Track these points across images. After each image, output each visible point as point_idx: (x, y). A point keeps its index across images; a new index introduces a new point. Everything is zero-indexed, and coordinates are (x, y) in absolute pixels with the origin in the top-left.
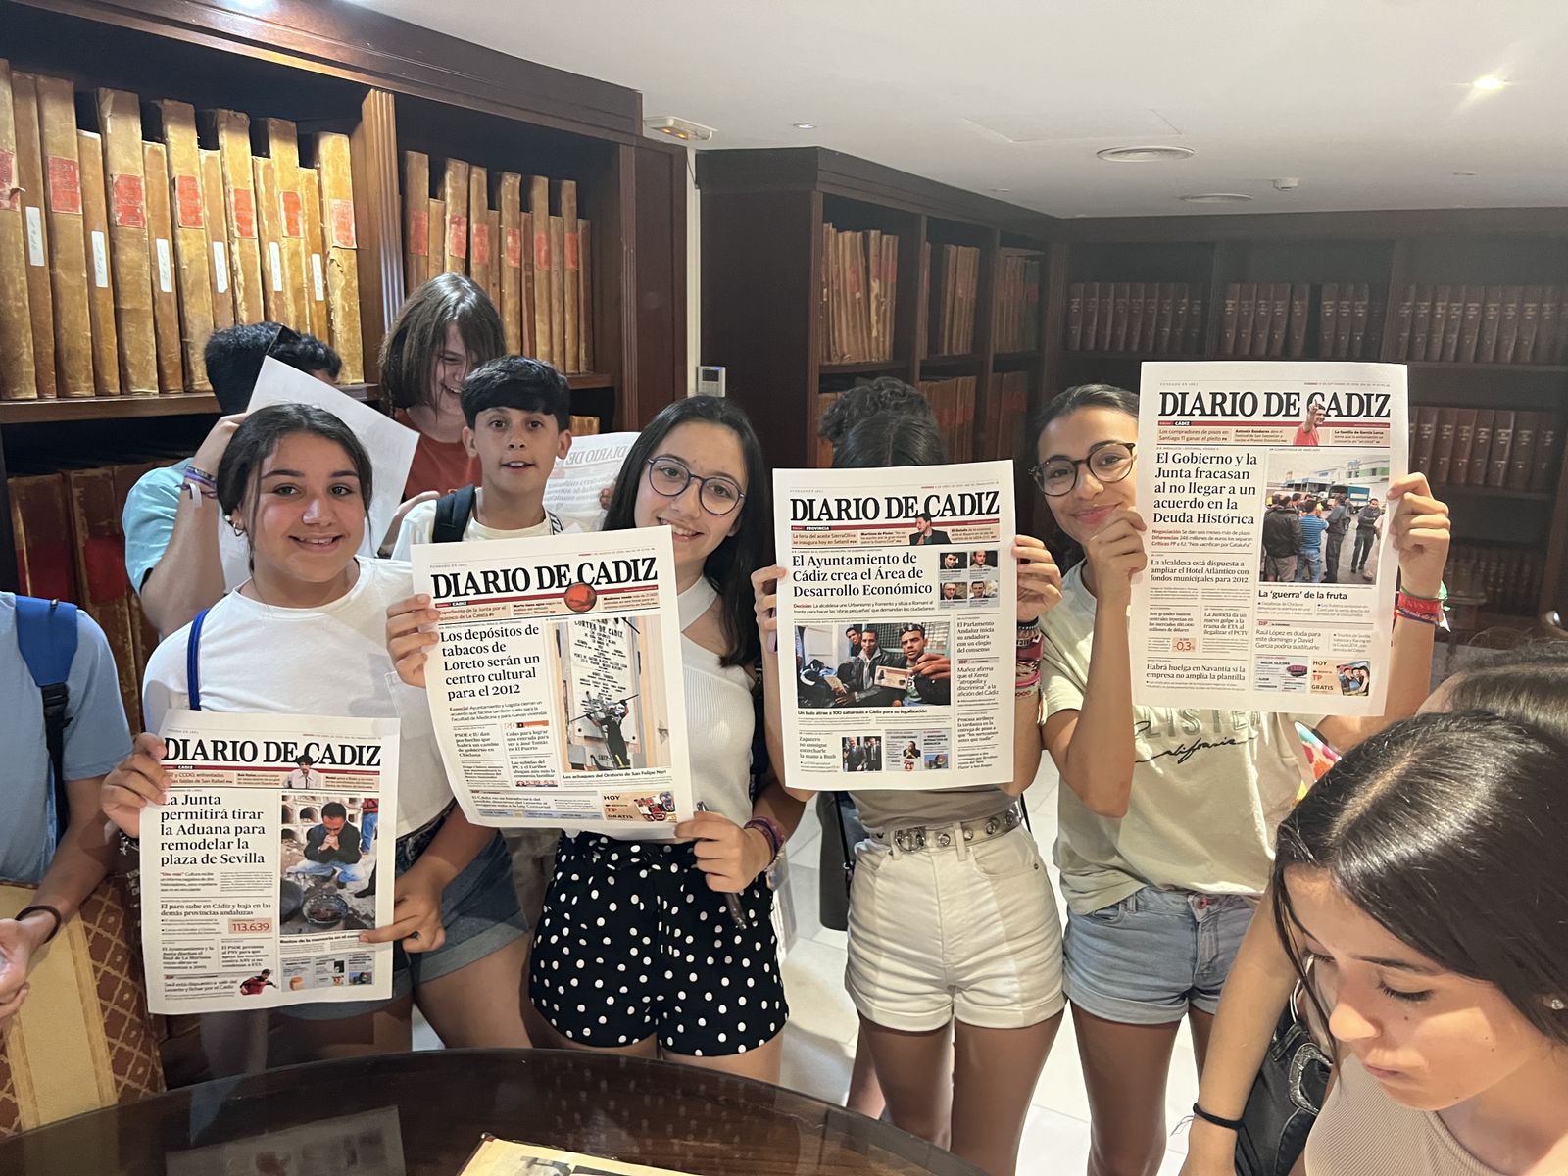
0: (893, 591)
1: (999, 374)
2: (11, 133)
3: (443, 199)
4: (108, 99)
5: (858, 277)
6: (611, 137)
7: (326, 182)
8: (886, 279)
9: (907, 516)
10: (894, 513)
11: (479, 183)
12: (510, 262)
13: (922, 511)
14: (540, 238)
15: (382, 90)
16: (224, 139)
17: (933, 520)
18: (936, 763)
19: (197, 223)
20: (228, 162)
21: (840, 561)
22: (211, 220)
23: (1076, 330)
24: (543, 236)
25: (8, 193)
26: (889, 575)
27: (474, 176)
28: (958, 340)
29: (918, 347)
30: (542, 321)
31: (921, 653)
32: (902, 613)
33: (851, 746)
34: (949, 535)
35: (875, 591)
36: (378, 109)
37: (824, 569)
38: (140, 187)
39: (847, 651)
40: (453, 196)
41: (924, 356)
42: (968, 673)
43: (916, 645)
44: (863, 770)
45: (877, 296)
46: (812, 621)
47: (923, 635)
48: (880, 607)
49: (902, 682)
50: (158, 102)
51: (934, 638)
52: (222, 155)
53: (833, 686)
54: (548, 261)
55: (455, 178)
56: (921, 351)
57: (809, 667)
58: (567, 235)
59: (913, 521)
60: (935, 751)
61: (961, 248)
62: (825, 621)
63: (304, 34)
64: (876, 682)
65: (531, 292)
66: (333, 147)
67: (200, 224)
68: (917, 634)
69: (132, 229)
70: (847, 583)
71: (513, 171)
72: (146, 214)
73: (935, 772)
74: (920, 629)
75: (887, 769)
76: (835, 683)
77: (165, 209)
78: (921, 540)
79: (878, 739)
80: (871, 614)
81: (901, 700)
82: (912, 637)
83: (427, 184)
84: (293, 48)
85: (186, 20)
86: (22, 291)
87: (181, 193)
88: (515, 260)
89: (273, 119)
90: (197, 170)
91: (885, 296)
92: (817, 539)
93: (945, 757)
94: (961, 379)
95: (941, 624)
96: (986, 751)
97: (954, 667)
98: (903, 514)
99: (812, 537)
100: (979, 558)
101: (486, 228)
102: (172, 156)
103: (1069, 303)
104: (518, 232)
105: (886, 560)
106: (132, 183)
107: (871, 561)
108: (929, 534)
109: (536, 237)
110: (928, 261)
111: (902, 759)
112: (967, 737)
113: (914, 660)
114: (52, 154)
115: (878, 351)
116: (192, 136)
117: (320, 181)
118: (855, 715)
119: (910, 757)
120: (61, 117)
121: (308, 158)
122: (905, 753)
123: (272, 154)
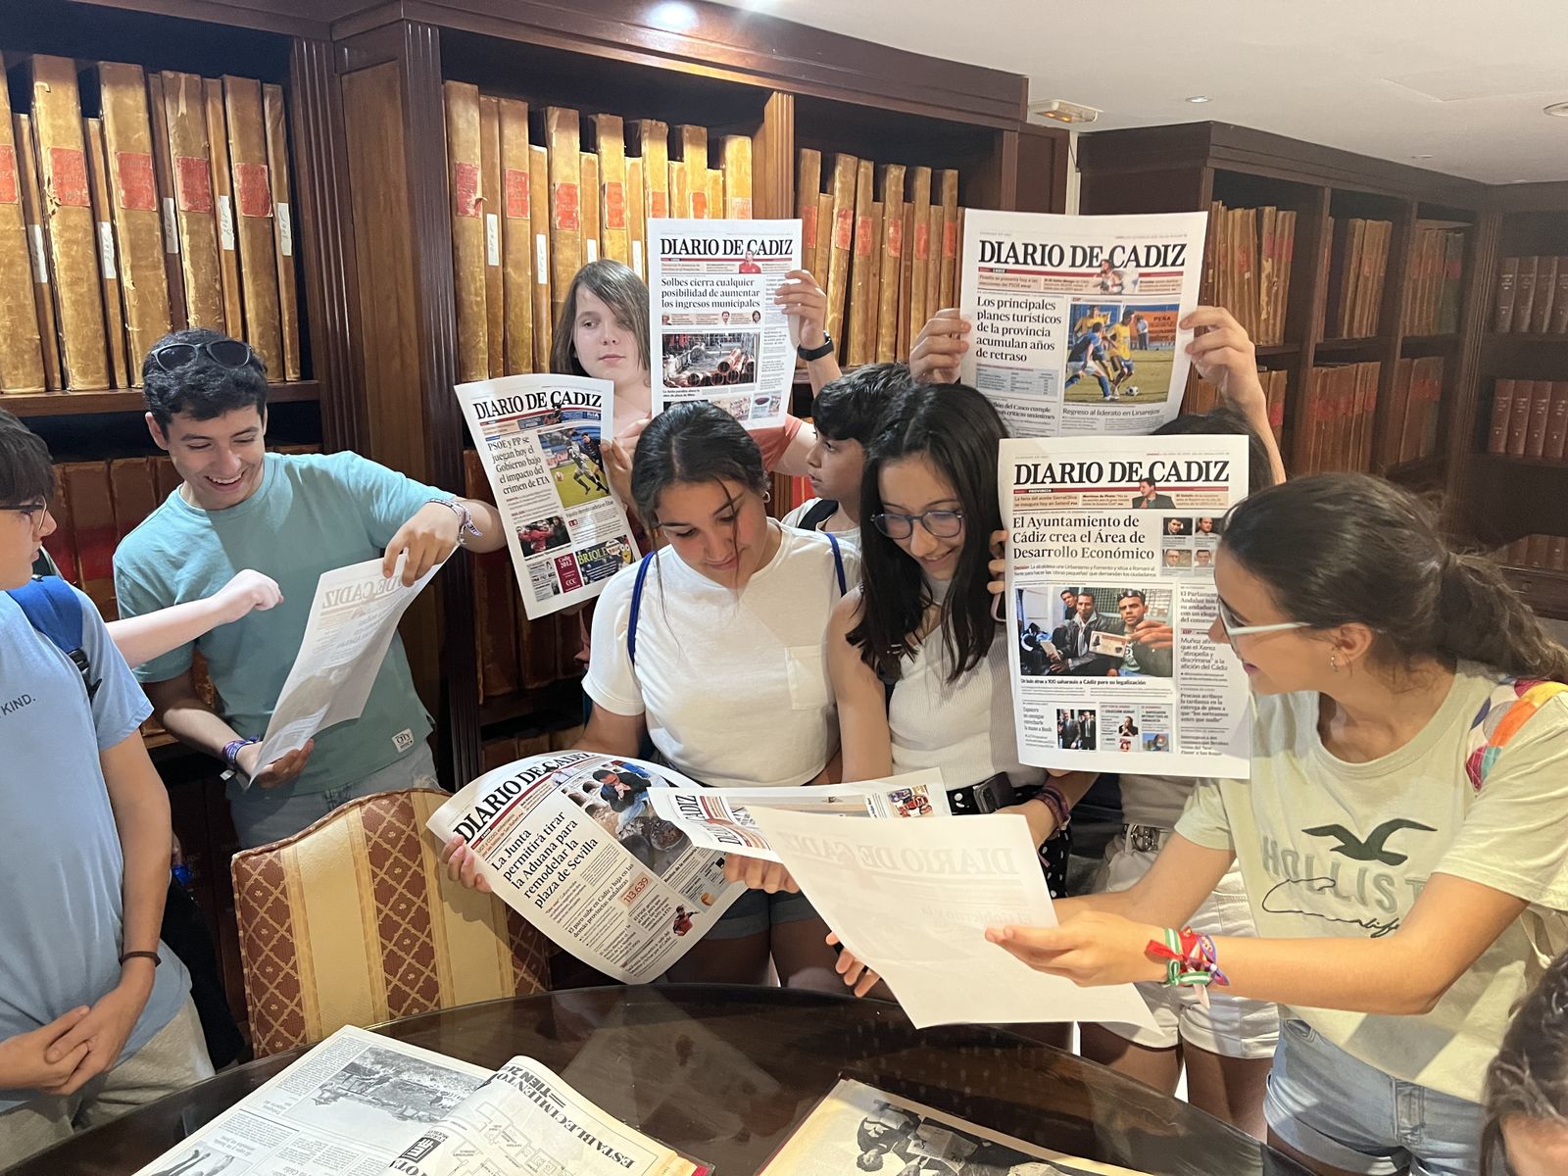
0: (1112, 554)
1: (1408, 360)
2: (478, 151)
3: (832, 193)
4: (554, 115)
5: (1248, 257)
6: (996, 124)
7: (730, 182)
8: (1280, 256)
9: (1130, 480)
10: (1118, 476)
11: (866, 175)
12: (890, 252)
13: (1146, 475)
14: (921, 228)
15: (784, 92)
16: (646, 147)
17: (1157, 485)
18: (1155, 743)
19: (621, 224)
20: (648, 168)
21: (1059, 522)
22: (632, 220)
23: (1506, 311)
24: (924, 225)
25: (474, 202)
26: (1110, 539)
27: (862, 170)
28: (1361, 321)
29: (1314, 332)
30: (918, 309)
31: (1140, 620)
32: (1122, 578)
33: (1065, 719)
34: (1173, 500)
35: (1094, 554)
36: (779, 111)
37: (1043, 530)
38: (576, 194)
39: (1062, 614)
40: (842, 190)
41: (1320, 340)
42: (1193, 644)
43: (1135, 611)
44: (1077, 748)
45: (1268, 276)
46: (1030, 583)
47: (1143, 602)
48: (1098, 571)
49: (1119, 650)
50: (593, 117)
51: (1154, 605)
52: (644, 161)
53: (1048, 652)
54: (927, 249)
55: (844, 174)
56: (1317, 333)
57: (1028, 632)
58: (947, 224)
59: (1137, 485)
60: (1155, 729)
61: (1369, 221)
62: (1041, 582)
63: (719, 46)
64: (1091, 648)
65: (908, 282)
66: (738, 149)
67: (623, 225)
68: (1137, 600)
69: (568, 231)
70: (1066, 544)
71: (898, 163)
72: (580, 218)
73: (1153, 754)
74: (1140, 596)
75: (1102, 749)
76: (1050, 649)
77: (594, 212)
78: (1144, 504)
79: (1093, 712)
80: (1087, 578)
81: (1117, 669)
82: (1131, 603)
83: (818, 180)
84: (708, 59)
85: (621, 41)
86: (481, 288)
87: (609, 197)
88: (895, 249)
89: (687, 127)
90: (622, 176)
91: (1278, 276)
92: (1038, 501)
93: (1165, 738)
94: (1361, 364)
95: (1161, 591)
96: (1214, 735)
97: (1177, 636)
98: (1127, 478)
99: (1034, 499)
100: (1205, 525)
101: (870, 220)
102: (603, 165)
103: (1499, 280)
104: (900, 222)
105: (1107, 522)
106: (570, 189)
107: (1091, 523)
108: (1152, 498)
109: (916, 226)
110: (1330, 238)
111: (1118, 736)
112: (1191, 716)
113: (1133, 626)
114: (509, 167)
115: (1267, 334)
116: (620, 145)
117: (724, 182)
118: (1069, 685)
119: (1126, 735)
120: (517, 132)
121: (715, 160)
122: (1121, 730)
123: (685, 158)
